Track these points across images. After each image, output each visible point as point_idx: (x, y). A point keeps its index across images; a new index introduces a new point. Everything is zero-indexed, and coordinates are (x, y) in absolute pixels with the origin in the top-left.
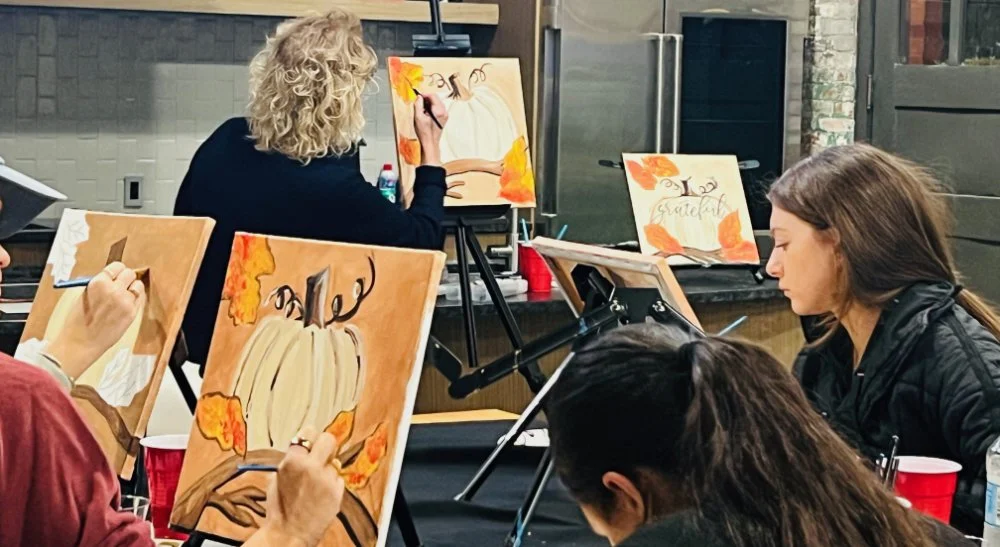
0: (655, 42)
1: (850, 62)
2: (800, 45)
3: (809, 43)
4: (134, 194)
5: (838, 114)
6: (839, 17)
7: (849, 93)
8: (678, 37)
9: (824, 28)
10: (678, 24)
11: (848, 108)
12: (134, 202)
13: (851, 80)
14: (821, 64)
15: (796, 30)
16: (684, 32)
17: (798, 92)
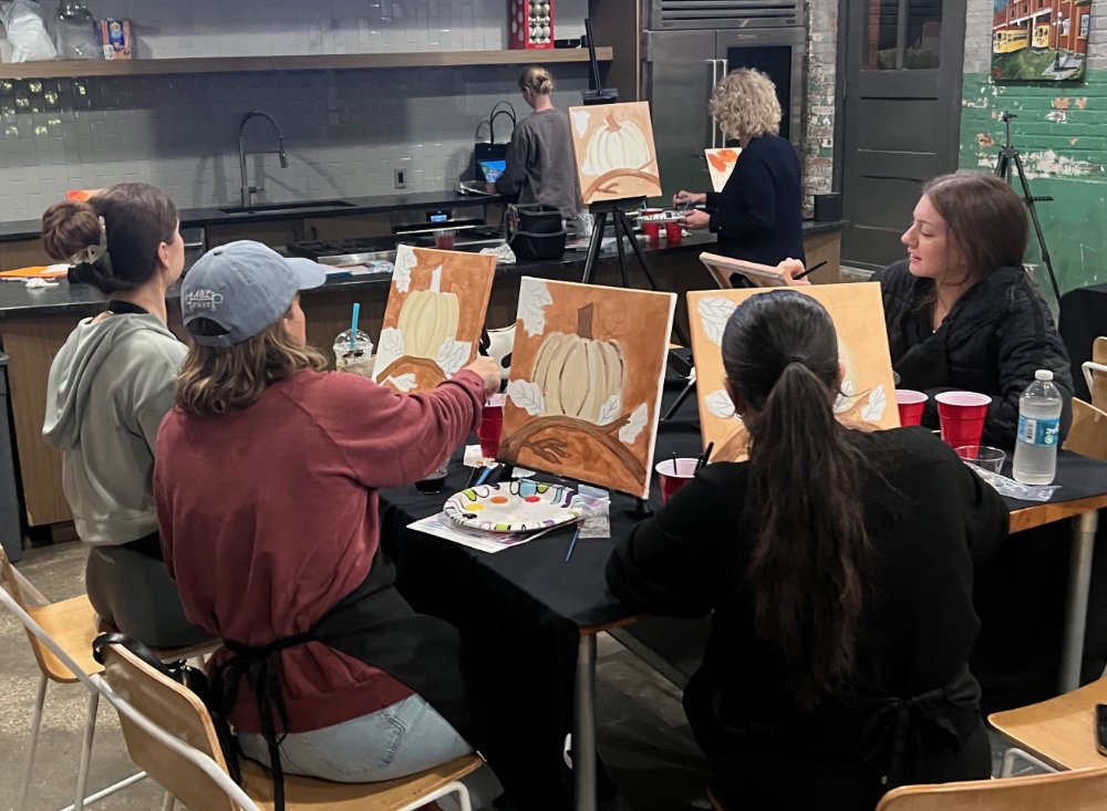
0: (711, 65)
1: (832, 70)
2: (800, 59)
3: (806, 60)
4: (401, 180)
5: (824, 103)
6: (824, 41)
7: (831, 90)
8: (725, 61)
9: (814, 48)
10: (725, 53)
11: (831, 99)
12: (401, 185)
13: (832, 82)
14: (813, 73)
15: (798, 50)
16: (728, 58)
17: (800, 90)
